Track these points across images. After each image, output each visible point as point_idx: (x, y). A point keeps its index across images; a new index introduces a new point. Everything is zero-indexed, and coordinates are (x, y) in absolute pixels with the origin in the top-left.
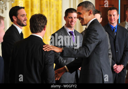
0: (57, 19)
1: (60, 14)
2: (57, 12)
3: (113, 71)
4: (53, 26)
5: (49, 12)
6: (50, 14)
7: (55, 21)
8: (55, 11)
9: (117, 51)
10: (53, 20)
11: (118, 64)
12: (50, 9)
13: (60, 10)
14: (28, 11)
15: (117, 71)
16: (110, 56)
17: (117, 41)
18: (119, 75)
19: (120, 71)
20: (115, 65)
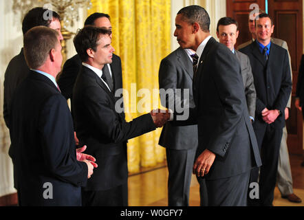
0: (163, 35)
1: (168, 27)
2: (163, 23)
3: (262, 119)
4: (157, 47)
5: (149, 23)
6: (151, 26)
7: (160, 38)
8: (160, 20)
9: (268, 87)
10: (156, 36)
11: (269, 109)
12: (151, 19)
13: (168, 19)
14: (115, 21)
15: (268, 120)
16: (252, 95)
17: (269, 70)
18: (271, 127)
19: (273, 121)
20: (265, 110)
